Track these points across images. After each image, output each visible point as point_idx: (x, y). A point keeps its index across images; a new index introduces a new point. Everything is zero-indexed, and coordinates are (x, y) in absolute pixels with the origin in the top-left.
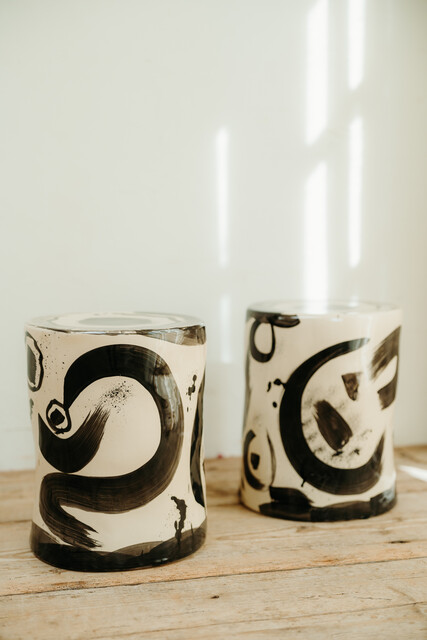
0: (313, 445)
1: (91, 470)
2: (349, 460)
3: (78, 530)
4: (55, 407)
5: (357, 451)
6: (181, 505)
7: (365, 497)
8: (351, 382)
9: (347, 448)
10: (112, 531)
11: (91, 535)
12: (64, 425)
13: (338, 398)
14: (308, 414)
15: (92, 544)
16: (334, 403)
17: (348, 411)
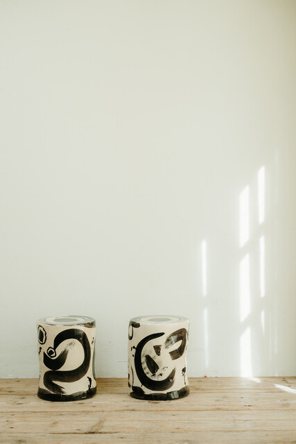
0: (145, 372)
1: (63, 369)
2: (158, 378)
3: (59, 388)
4: (50, 349)
5: (161, 375)
6: (90, 380)
7: (165, 392)
8: (157, 349)
9: (157, 373)
10: (69, 388)
11: (63, 390)
12: (54, 355)
13: (153, 354)
14: (143, 360)
15: (63, 392)
16: (152, 356)
17: (157, 359)
